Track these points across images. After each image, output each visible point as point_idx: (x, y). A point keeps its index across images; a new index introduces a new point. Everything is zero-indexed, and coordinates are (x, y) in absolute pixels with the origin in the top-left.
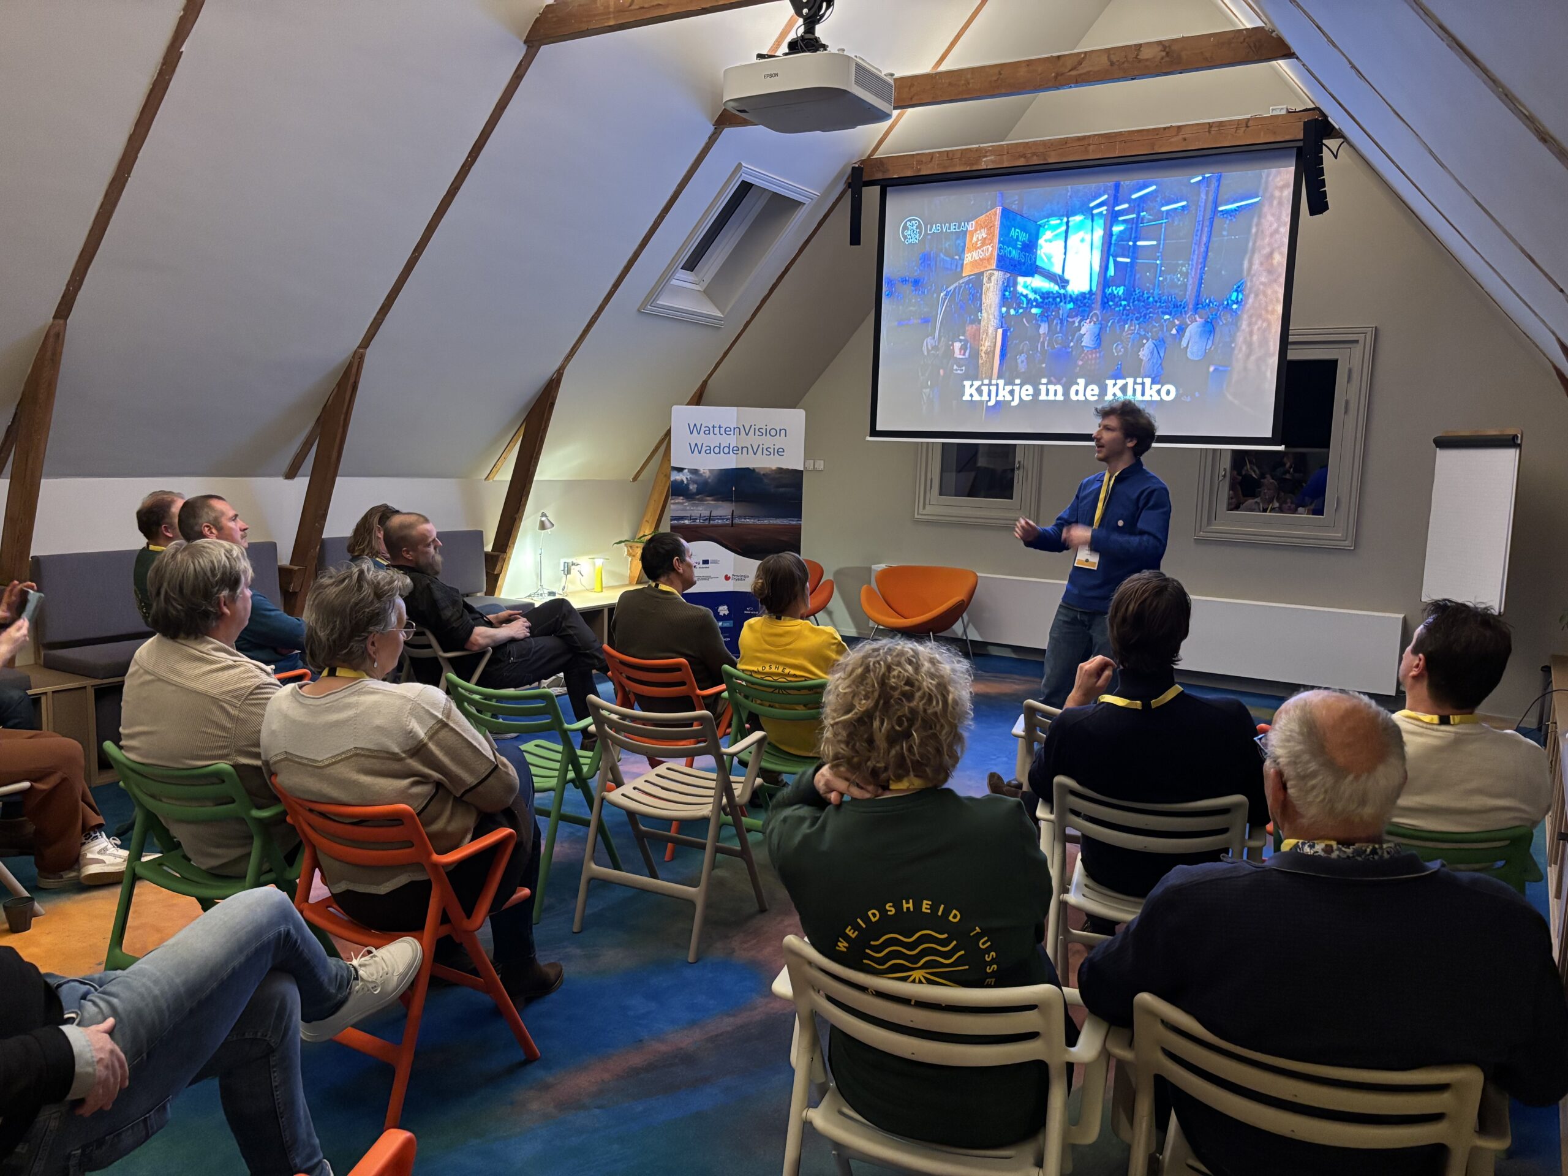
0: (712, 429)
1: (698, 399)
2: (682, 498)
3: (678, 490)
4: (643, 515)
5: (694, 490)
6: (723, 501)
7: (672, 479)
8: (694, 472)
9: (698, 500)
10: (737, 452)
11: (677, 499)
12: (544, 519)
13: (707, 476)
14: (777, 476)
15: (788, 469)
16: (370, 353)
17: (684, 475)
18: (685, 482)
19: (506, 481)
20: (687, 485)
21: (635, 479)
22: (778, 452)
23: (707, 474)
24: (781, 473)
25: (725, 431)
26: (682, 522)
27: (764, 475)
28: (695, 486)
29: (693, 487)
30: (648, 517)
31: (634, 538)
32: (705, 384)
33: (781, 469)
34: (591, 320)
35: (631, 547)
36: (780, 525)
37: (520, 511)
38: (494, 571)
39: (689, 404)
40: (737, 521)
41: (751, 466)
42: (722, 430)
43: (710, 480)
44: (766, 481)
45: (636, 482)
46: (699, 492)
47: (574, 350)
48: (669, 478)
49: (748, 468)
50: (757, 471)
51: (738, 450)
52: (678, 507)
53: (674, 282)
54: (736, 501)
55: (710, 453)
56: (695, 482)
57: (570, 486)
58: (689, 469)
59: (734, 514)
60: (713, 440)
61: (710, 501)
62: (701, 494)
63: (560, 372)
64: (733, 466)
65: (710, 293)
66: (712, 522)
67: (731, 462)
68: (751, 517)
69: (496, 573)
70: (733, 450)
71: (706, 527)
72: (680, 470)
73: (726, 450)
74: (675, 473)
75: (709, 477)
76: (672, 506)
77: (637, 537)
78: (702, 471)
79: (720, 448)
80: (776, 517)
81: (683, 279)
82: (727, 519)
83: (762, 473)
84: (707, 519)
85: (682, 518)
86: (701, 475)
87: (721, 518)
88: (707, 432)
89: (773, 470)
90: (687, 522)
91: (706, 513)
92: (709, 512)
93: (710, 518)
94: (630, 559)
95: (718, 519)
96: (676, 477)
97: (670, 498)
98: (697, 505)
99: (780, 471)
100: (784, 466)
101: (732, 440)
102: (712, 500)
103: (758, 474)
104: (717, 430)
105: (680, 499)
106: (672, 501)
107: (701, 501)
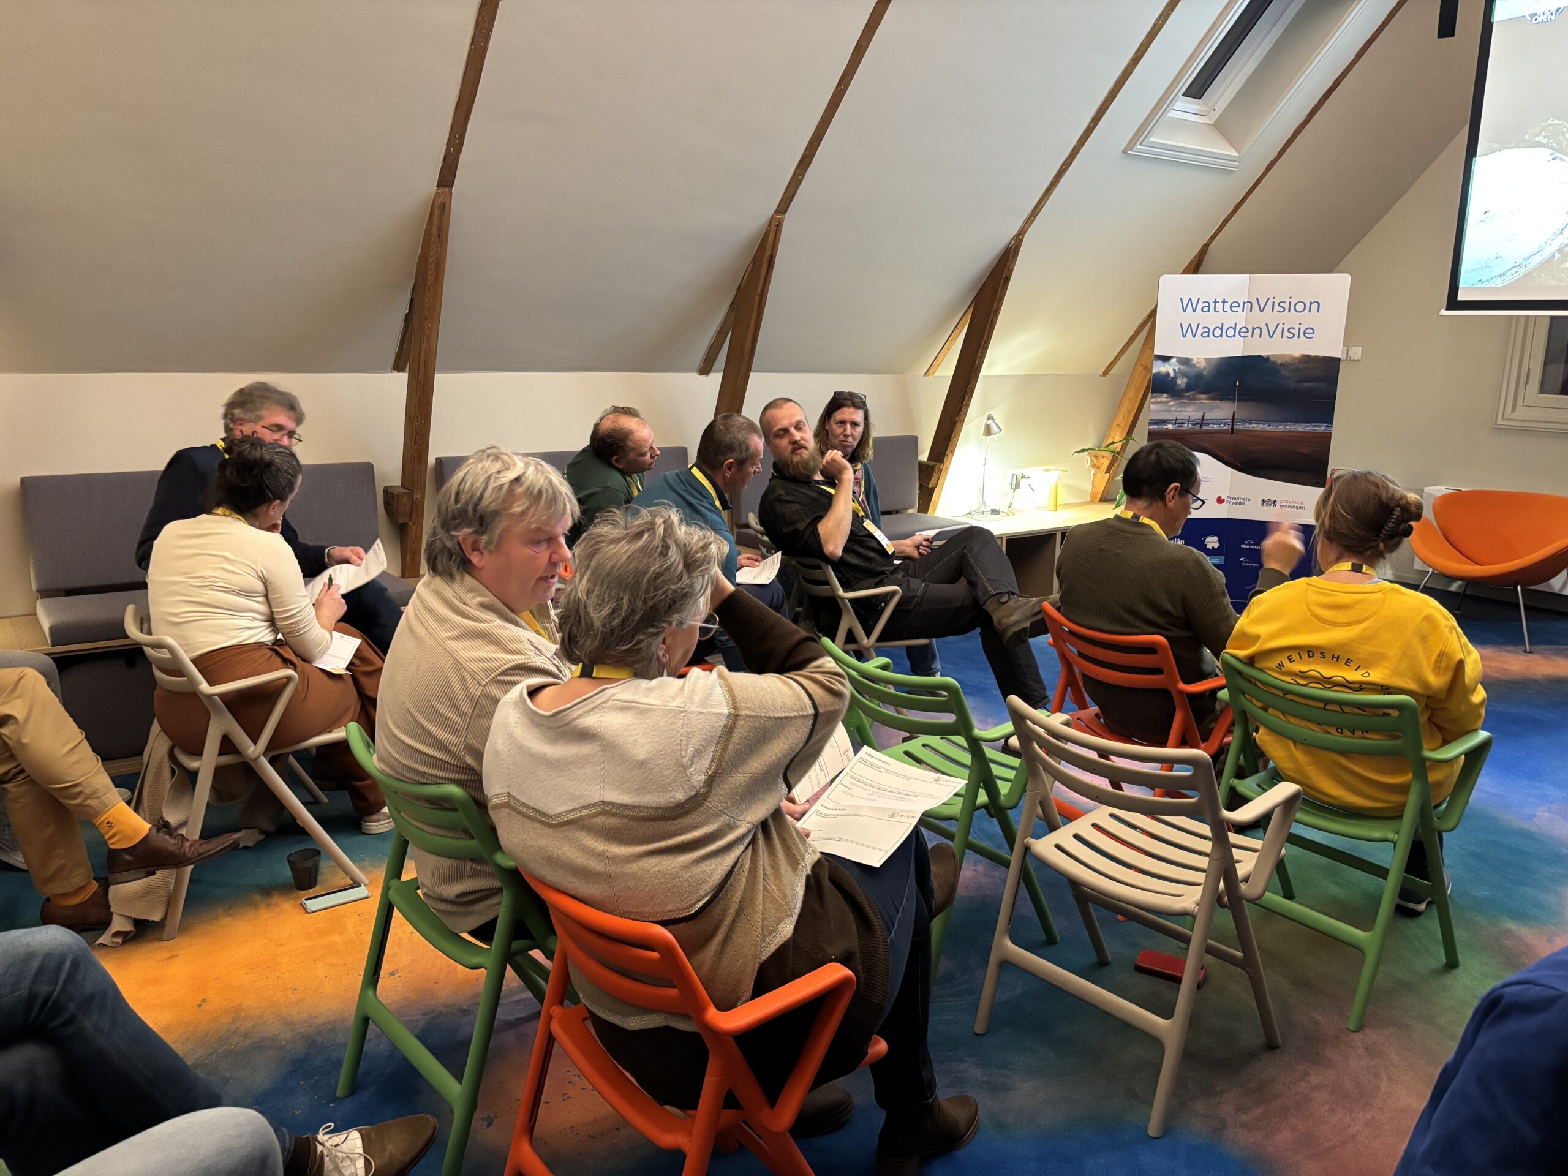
0: (1212, 305)
1: (1196, 267)
2: (1166, 395)
3: (1161, 385)
4: (1115, 416)
5: (1183, 386)
6: (1221, 400)
7: (1154, 371)
8: (1185, 361)
9: (1189, 398)
10: (1246, 334)
11: (1160, 397)
12: (990, 422)
13: (1202, 367)
14: (1301, 366)
15: (1318, 357)
16: (789, 221)
17: (1170, 365)
18: (1172, 375)
19: (947, 377)
20: (1175, 379)
21: (1106, 373)
22: (1305, 333)
23: (1203, 365)
24: (1306, 362)
25: (1231, 307)
26: (1165, 427)
27: (1282, 364)
28: (1185, 380)
29: (1181, 382)
30: (1119, 420)
31: (1099, 447)
32: (1206, 247)
33: (1308, 356)
34: (1061, 167)
35: (1096, 456)
36: (1300, 432)
37: (962, 413)
38: (928, 484)
39: (1182, 273)
40: (1238, 426)
41: (1264, 354)
42: (1227, 306)
43: (1205, 373)
44: (1284, 373)
45: (1107, 376)
46: (1189, 387)
47: (1038, 209)
48: (1150, 370)
49: (1260, 356)
50: (1272, 359)
51: (1247, 332)
52: (1159, 407)
53: (1172, 114)
54: (1239, 400)
55: (1208, 336)
56: (1184, 375)
57: (1027, 382)
58: (1177, 358)
59: (1236, 417)
60: (1212, 320)
61: (1204, 400)
62: (1192, 390)
63: (1018, 239)
64: (1239, 353)
65: (1221, 127)
66: (1204, 428)
67: (1235, 348)
68: (1259, 421)
69: (930, 486)
70: (1240, 332)
71: (1196, 433)
72: (1166, 359)
73: (1231, 332)
74: (1160, 362)
75: (1204, 369)
76: (1152, 407)
77: (1104, 445)
78: (1195, 362)
79: (1222, 329)
80: (1296, 422)
81: (1185, 108)
82: (1225, 424)
83: (1279, 361)
84: (1197, 423)
85: (1164, 422)
86: (1194, 366)
87: (1217, 421)
88: (1207, 308)
89: (1297, 358)
90: (1170, 427)
91: (1196, 415)
92: (1202, 414)
93: (1202, 422)
94: (1093, 471)
95: (1213, 423)
96: (1159, 368)
97: (1150, 395)
98: (1185, 405)
99: (1307, 359)
100: (1313, 353)
101: (1240, 319)
102: (1207, 399)
103: (1274, 363)
104: (1219, 306)
105: (1164, 398)
106: (1153, 400)
107: (1191, 399)
